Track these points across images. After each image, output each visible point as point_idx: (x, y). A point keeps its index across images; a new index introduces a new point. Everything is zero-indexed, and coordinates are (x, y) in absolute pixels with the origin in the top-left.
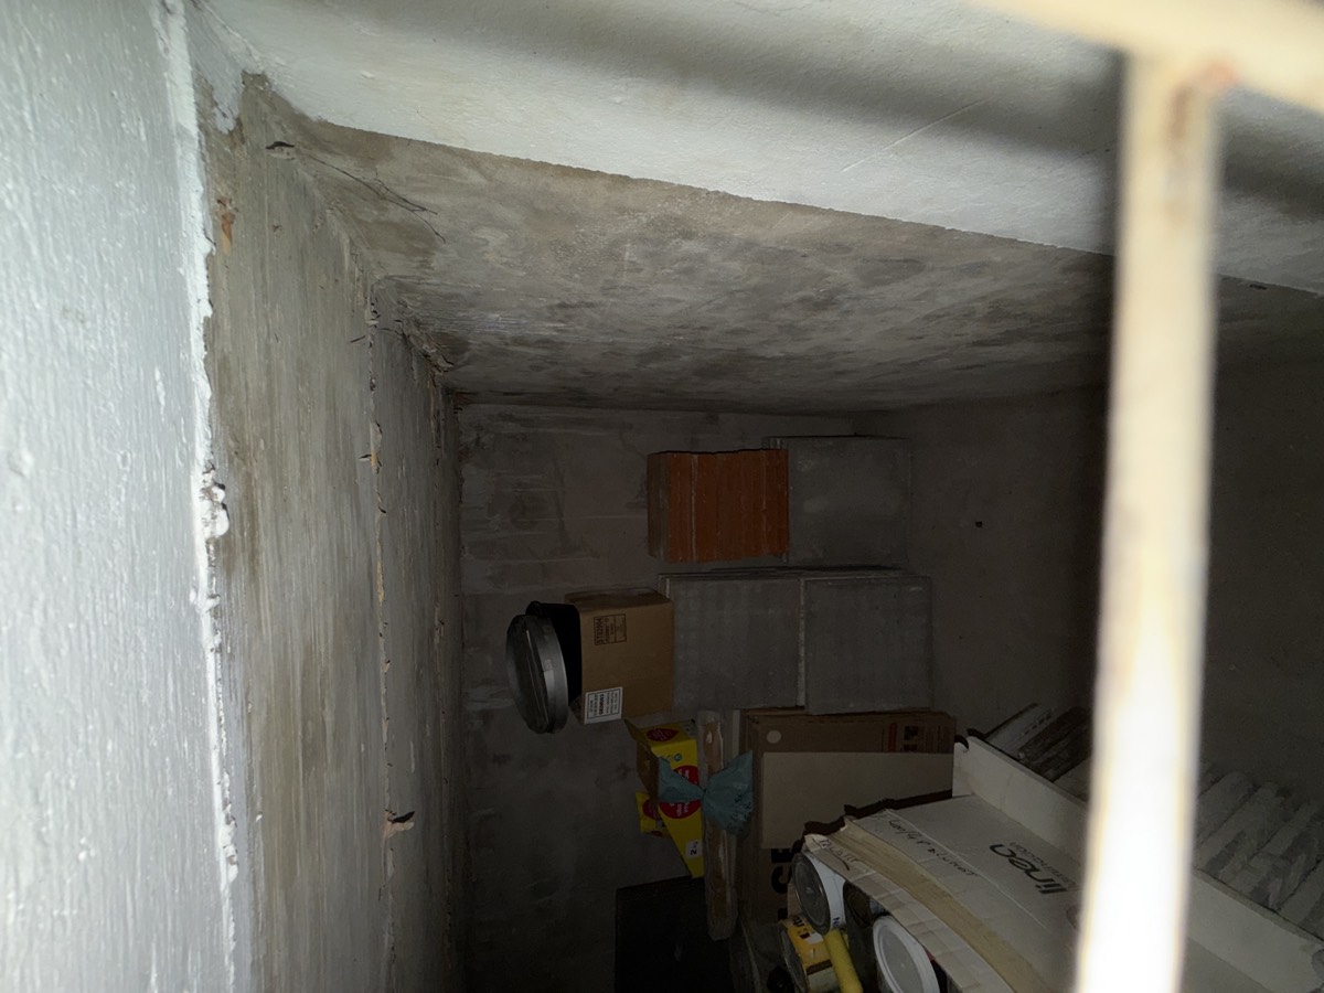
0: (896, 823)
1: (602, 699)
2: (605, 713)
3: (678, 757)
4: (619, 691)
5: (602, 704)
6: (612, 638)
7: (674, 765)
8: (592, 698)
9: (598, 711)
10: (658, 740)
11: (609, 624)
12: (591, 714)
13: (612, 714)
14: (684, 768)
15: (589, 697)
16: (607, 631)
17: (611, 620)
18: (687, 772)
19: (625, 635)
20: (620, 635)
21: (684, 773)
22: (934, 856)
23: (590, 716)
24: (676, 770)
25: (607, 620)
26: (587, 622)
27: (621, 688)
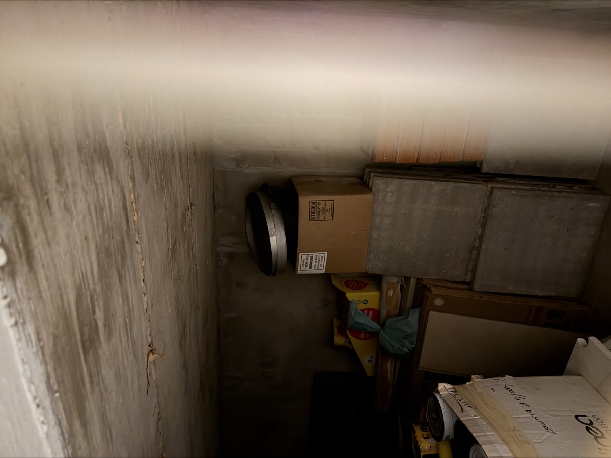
0: (510, 387)
1: (311, 260)
2: (313, 268)
3: (366, 302)
4: (324, 255)
5: (311, 262)
6: (322, 217)
7: (362, 306)
8: (304, 257)
9: (308, 267)
10: (352, 288)
11: (320, 206)
12: (303, 268)
13: (318, 269)
14: (369, 310)
15: (302, 257)
16: (319, 211)
17: (323, 203)
18: (371, 313)
19: (332, 216)
20: (328, 216)
21: (368, 312)
22: (529, 415)
23: (302, 269)
24: (363, 310)
25: (319, 203)
26: (304, 203)
27: (326, 253)
